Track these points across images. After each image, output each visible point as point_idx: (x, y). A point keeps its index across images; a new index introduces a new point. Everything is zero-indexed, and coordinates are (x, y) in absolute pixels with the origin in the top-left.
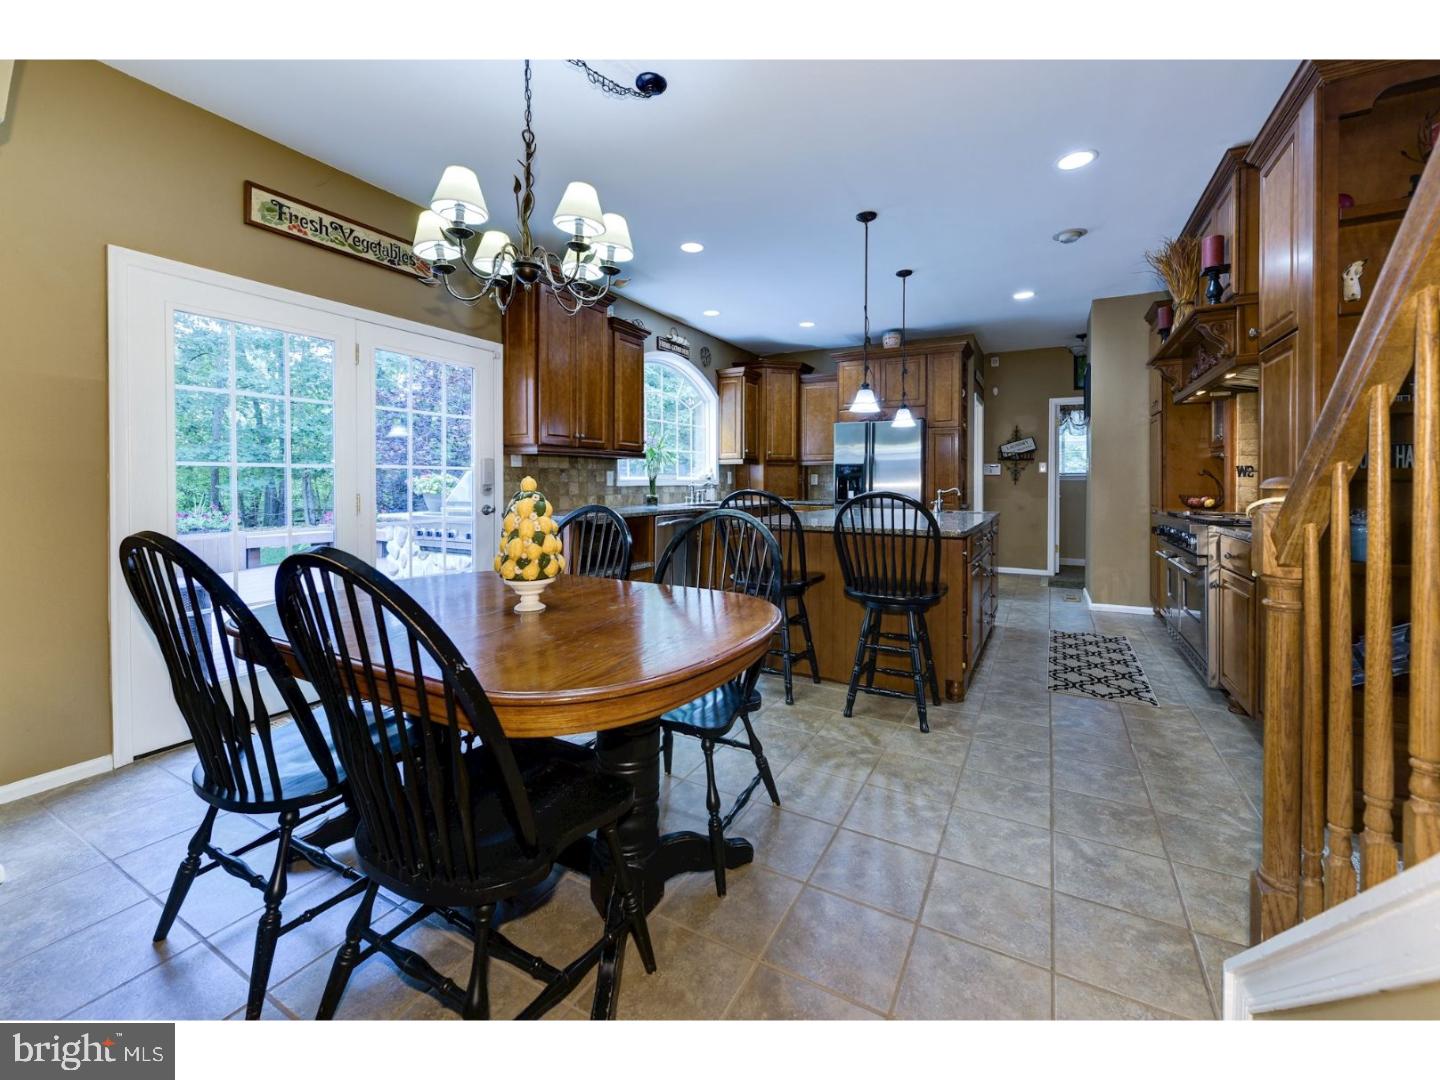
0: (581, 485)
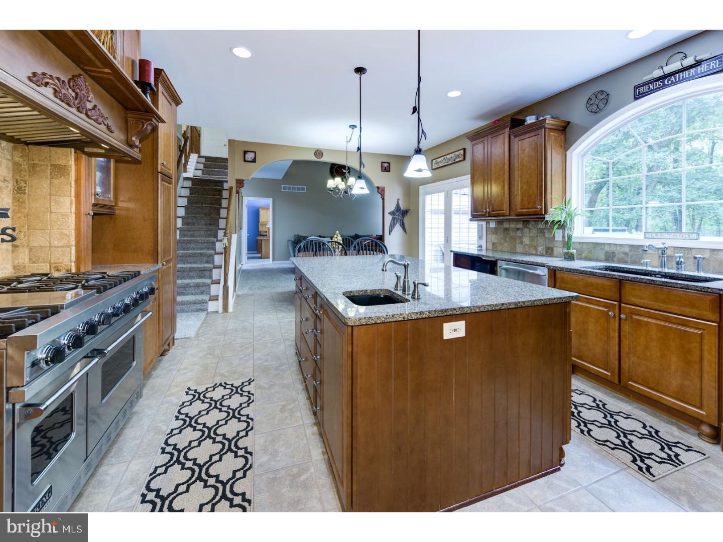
0: (532, 238)
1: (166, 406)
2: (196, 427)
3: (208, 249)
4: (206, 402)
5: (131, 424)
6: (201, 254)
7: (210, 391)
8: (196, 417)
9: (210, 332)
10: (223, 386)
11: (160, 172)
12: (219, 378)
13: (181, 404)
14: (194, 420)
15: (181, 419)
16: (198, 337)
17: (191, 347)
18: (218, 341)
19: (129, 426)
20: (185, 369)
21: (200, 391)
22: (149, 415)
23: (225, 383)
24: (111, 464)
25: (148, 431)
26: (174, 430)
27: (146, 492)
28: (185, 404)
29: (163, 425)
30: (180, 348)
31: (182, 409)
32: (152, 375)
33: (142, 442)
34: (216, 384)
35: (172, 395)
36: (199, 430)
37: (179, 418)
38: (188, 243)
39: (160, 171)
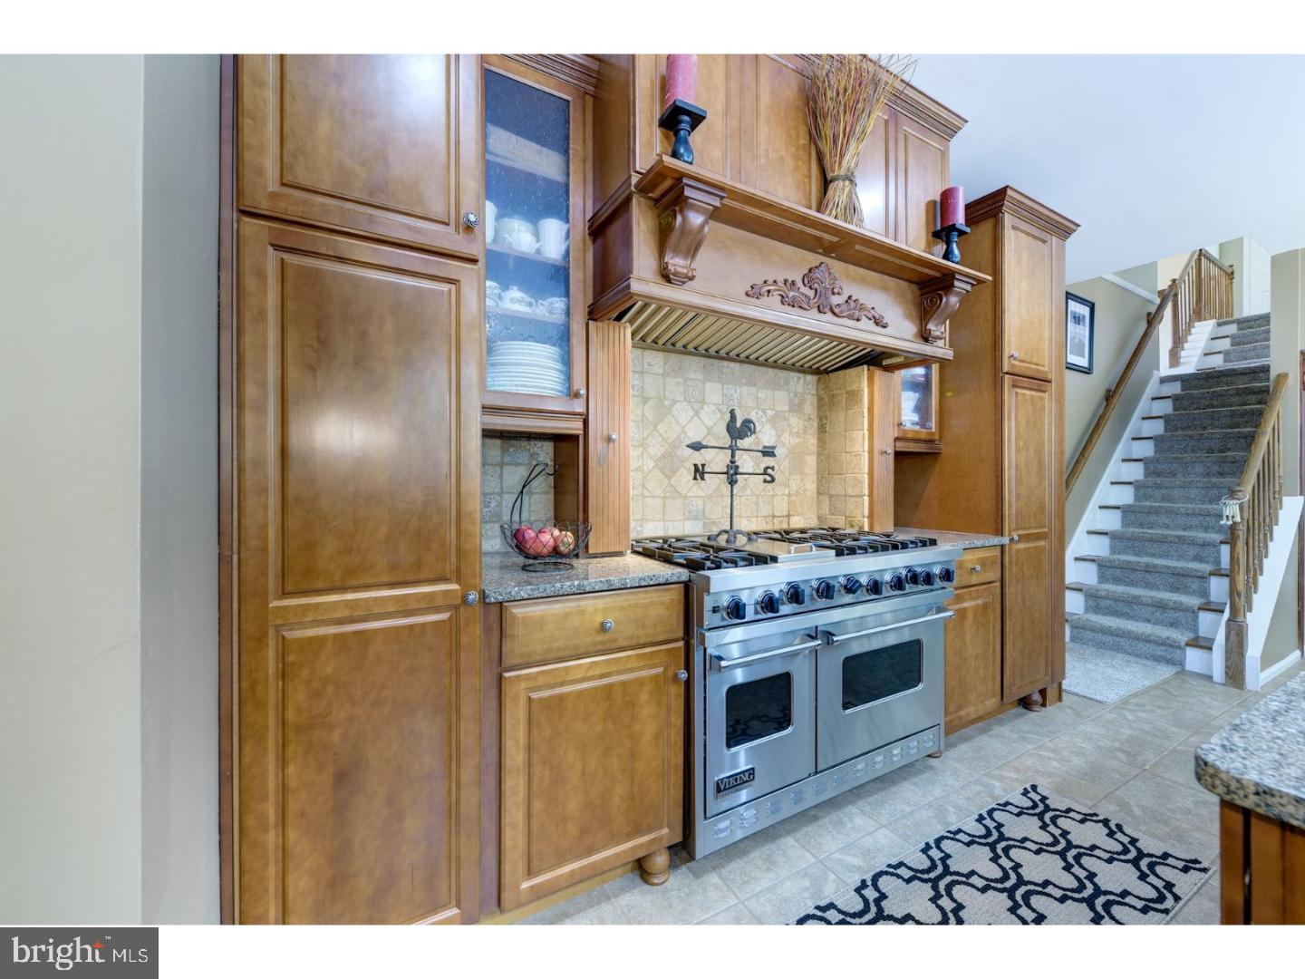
1: (978, 788)
2: (1001, 857)
3: (1206, 529)
4: (1049, 832)
5: (917, 779)
6: (1179, 537)
7: (1074, 819)
8: (1011, 843)
9: (1159, 711)
10: (1109, 828)
11: (1006, 373)
12: (1113, 808)
13: (1002, 802)
14: (1004, 844)
15: (984, 826)
16: (1123, 708)
17: (1094, 720)
18: (1167, 738)
19: (913, 780)
20: (1054, 751)
21: (1051, 803)
22: (946, 785)
23: (1119, 827)
24: (862, 811)
25: (929, 805)
26: (962, 834)
27: (869, 883)
28: (1009, 808)
29: (955, 813)
30: (1069, 711)
31: (998, 812)
32: (992, 730)
33: (912, 812)
34: (1095, 815)
35: (1001, 779)
36: (1000, 866)
37: (984, 822)
38: (1150, 513)
39: (1005, 370)
